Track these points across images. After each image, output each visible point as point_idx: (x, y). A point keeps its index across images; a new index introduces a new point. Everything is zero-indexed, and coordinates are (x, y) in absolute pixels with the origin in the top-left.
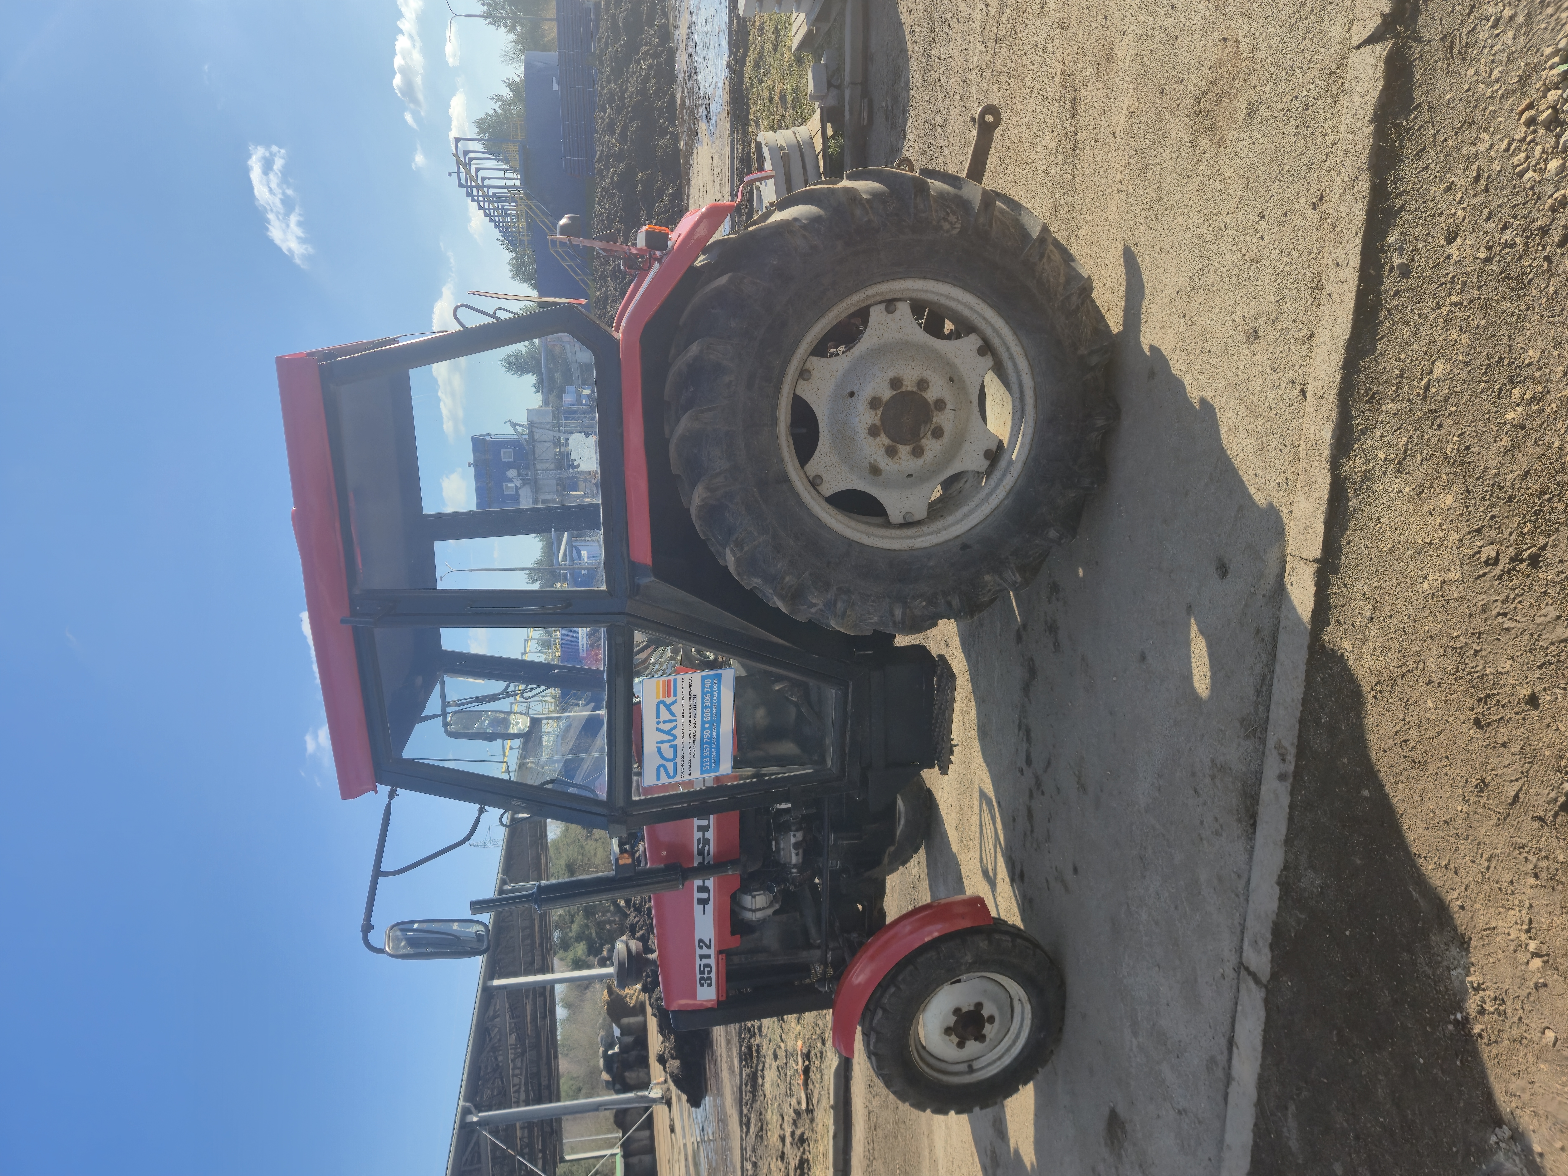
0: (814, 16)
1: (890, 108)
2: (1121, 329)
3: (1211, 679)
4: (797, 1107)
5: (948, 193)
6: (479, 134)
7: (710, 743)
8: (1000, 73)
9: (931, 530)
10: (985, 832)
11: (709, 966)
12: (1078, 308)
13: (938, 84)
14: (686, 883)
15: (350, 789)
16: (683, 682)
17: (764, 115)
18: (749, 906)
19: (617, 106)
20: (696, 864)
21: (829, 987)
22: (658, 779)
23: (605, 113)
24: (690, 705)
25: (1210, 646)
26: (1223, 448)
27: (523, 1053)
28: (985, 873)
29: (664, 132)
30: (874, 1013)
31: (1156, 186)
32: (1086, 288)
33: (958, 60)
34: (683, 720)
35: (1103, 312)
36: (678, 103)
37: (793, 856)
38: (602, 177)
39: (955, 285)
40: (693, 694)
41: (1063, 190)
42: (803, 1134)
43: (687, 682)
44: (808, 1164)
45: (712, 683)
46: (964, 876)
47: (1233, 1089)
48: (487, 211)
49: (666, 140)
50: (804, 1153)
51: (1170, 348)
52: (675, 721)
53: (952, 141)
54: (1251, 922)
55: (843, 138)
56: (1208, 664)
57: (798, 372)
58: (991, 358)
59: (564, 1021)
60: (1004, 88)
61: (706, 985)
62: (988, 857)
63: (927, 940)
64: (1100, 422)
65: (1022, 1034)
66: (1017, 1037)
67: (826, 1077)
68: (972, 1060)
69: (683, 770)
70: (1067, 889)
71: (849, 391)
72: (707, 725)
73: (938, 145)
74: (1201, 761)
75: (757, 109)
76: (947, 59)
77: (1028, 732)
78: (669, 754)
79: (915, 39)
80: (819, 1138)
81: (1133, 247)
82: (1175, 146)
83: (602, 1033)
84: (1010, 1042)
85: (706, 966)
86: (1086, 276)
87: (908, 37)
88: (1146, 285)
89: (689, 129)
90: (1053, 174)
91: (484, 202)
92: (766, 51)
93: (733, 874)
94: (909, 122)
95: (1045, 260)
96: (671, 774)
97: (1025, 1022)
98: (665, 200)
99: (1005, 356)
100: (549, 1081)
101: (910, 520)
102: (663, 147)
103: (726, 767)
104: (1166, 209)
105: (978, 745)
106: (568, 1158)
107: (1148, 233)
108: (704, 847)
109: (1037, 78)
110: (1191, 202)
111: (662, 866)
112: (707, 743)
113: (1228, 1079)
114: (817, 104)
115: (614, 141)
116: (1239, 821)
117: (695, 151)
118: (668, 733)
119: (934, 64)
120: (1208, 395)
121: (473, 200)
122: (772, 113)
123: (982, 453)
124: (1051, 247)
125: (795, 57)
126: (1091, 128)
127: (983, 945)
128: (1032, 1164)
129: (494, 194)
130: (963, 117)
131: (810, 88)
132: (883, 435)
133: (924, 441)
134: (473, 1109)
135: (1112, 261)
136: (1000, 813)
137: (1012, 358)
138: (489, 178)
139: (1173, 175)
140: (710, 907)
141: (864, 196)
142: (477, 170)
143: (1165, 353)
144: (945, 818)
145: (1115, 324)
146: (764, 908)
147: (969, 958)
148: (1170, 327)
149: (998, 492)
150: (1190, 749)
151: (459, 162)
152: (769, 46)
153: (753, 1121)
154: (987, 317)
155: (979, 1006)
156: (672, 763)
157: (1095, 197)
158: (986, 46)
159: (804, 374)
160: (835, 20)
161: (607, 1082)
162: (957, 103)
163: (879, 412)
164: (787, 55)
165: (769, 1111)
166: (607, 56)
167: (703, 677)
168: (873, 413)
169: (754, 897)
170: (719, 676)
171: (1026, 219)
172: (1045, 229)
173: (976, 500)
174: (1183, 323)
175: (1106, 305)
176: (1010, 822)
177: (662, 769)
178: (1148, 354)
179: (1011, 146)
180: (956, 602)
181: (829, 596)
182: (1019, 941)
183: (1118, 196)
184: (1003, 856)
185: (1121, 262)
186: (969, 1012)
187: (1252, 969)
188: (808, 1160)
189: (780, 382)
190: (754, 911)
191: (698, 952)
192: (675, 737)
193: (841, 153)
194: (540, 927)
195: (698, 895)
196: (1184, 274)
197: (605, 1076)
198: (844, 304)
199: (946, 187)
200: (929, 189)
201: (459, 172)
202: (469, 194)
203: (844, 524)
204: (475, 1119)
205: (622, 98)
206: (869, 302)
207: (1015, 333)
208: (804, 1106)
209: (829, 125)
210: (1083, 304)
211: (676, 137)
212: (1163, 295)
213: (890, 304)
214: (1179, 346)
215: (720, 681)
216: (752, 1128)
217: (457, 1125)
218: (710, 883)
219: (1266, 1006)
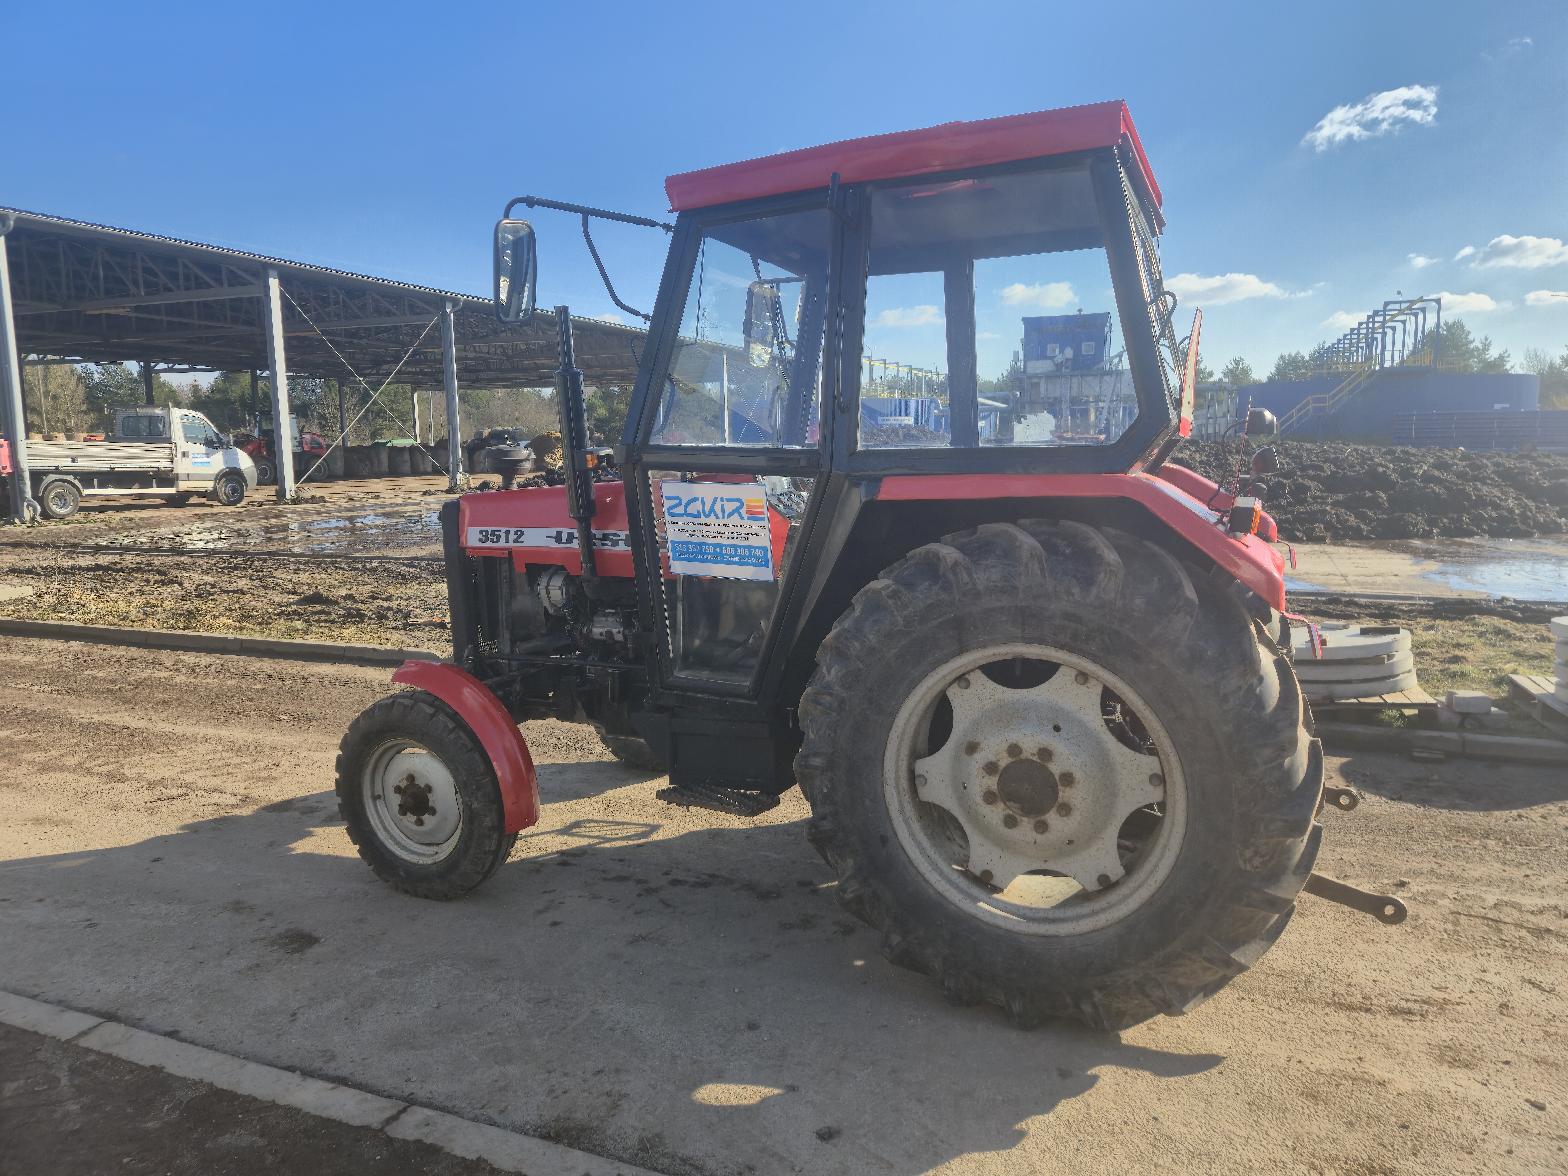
0: (1550, 703)
1: (1430, 784)
2: (1124, 1042)
3: (712, 1105)
4: (413, 614)
5: (1289, 859)
6: (1446, 324)
7: (701, 552)
8: (1456, 923)
9: (905, 805)
10: (617, 827)
11: (498, 540)
12: (1148, 996)
13: (1451, 844)
14: (575, 521)
15: (675, 186)
16: (761, 527)
17: (1440, 637)
18: (552, 583)
19: (1467, 473)
20: (593, 531)
21: (467, 660)
22: (668, 498)
23: (1460, 460)
24: (739, 533)
25: (748, 1108)
26: (962, 1153)
27: (507, 356)
28: (577, 824)
29: (1432, 523)
30: (431, 705)
31: (1289, 1106)
32: (1171, 1008)
33: (1479, 871)
34: (724, 525)
35: (1148, 1022)
36: (1467, 540)
37: (600, 630)
38: (1386, 453)
39: (1178, 857)
40: (750, 537)
41: (1301, 987)
42: (387, 618)
43: (761, 531)
44: (358, 622)
45: (759, 557)
46: (580, 801)
47: (296, 1077)
48: (1356, 332)
49: (1422, 525)
50: (370, 618)
51: (1091, 1101)
52: (724, 517)
53: (1380, 855)
54: (450, 1120)
55: (1399, 727)
56: (728, 1104)
57: (1083, 670)
58: (1095, 889)
59: (539, 394)
60: (1437, 926)
61: (481, 536)
62: (591, 829)
63: (495, 764)
64: (1017, 1007)
65: (405, 853)
66: (403, 847)
67: (431, 644)
68: (384, 800)
69: (676, 523)
70: (539, 912)
71: (1061, 725)
72: (718, 550)
73: (1377, 838)
74: (629, 1081)
75: (1447, 630)
76: (1482, 859)
77: (705, 885)
78: (692, 509)
79: (1511, 821)
80: (379, 634)
81: (1219, 1068)
82: (1335, 1136)
83: (525, 430)
84: (399, 839)
85: (499, 537)
86: (1185, 1010)
87: (1515, 813)
88: (1172, 1079)
89: (1434, 551)
90: (1323, 976)
91: (1367, 328)
92: (1517, 643)
93: (582, 569)
94: (1410, 806)
95: (1206, 964)
96: (672, 511)
97: (416, 857)
98: (1352, 520)
99: (1096, 905)
100: (483, 380)
101: (917, 782)
102: (1414, 522)
103: (678, 568)
104: (1259, 1117)
105: (705, 828)
106: (415, 395)
107: (1232, 1089)
108: (611, 540)
109: (1443, 968)
110: (1262, 1149)
111: (593, 497)
112: (701, 549)
113: (308, 1074)
114: (1443, 699)
115: (1425, 468)
116: (557, 1120)
117: (1407, 556)
118: (712, 510)
119: (1477, 842)
120: (1028, 1143)
121: (1369, 317)
122: (1441, 645)
123: (988, 868)
124: (1221, 973)
125: (1503, 677)
126: (1372, 1030)
127: (488, 821)
128: (293, 849)
129: (1376, 339)
130: (1407, 873)
131: (1463, 693)
132: (1010, 760)
133: (1002, 805)
134: (456, 309)
135: (1206, 1040)
136: (631, 846)
137: (1094, 913)
138: (1394, 334)
139: (1299, 1130)
140: (553, 543)
141: (1287, 761)
142: (1404, 322)
143: (1086, 1094)
144: (640, 785)
145: (1132, 1036)
146: (549, 598)
147: (475, 805)
148: (1115, 1103)
149: (943, 882)
150: (644, 1071)
151: (1413, 302)
152: (1522, 646)
153: (413, 570)
154: (1140, 891)
155: (433, 812)
156: (682, 512)
157: (1287, 1027)
158: (1491, 908)
159: (1083, 677)
160: (1544, 727)
161: (481, 433)
162: (1426, 867)
163: (1035, 758)
164: (1508, 667)
165: (418, 586)
166: (1528, 463)
167: (766, 548)
168: (1035, 751)
169: (560, 588)
170: (766, 565)
171: (1254, 947)
172: (1242, 968)
173: (936, 857)
174: (1118, 1122)
175: (1154, 1026)
176: (620, 856)
177: (677, 501)
178: (1089, 1073)
179: (1364, 928)
180: (826, 825)
181: (837, 688)
182: (491, 858)
183: (1284, 1055)
184: (589, 845)
185: (1203, 1052)
186: (427, 801)
187: (403, 1116)
188: (363, 622)
189: (1071, 650)
190: (547, 587)
191: (512, 530)
192: (707, 516)
193: (1381, 723)
194: (622, 374)
195: (565, 532)
196: (1176, 1130)
197: (487, 432)
198: (1159, 728)
199: (1297, 857)
200: (1293, 837)
201: (1401, 302)
202: (1376, 313)
203: (914, 710)
204: (448, 310)
205: (1475, 479)
206: (1162, 757)
207: (1121, 921)
208: (411, 621)
209: (1416, 712)
210: (1152, 1001)
211: (1426, 536)
212: (1156, 1100)
213: (1160, 779)
214: (1092, 1112)
215: (761, 565)
216: (407, 569)
217: (444, 294)
218: (576, 544)
219: (362, 1127)
